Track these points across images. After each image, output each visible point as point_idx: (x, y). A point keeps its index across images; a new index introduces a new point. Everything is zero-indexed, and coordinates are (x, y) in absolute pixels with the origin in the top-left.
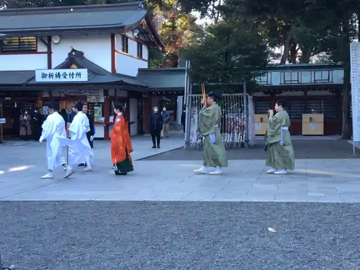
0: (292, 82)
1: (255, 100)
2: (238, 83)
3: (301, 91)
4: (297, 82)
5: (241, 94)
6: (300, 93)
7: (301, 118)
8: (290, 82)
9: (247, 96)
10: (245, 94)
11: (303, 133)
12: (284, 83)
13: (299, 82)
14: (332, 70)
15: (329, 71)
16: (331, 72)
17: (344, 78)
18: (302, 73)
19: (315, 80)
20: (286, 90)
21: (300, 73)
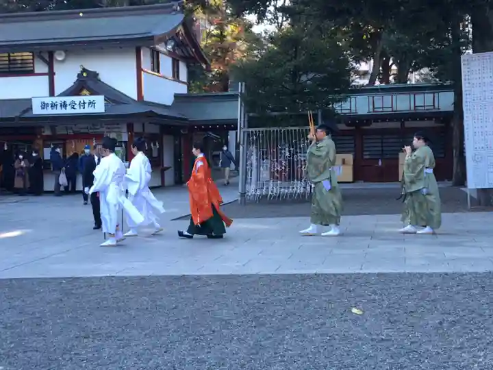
0: (385, 110)
3: (397, 121)
4: (390, 109)
7: (398, 159)
8: (381, 110)
11: (400, 179)
12: (374, 111)
13: (395, 109)
14: (438, 93)
15: (434, 93)
16: (436, 95)
17: (454, 103)
18: (398, 96)
19: (415, 107)
20: (376, 121)
21: (394, 97)
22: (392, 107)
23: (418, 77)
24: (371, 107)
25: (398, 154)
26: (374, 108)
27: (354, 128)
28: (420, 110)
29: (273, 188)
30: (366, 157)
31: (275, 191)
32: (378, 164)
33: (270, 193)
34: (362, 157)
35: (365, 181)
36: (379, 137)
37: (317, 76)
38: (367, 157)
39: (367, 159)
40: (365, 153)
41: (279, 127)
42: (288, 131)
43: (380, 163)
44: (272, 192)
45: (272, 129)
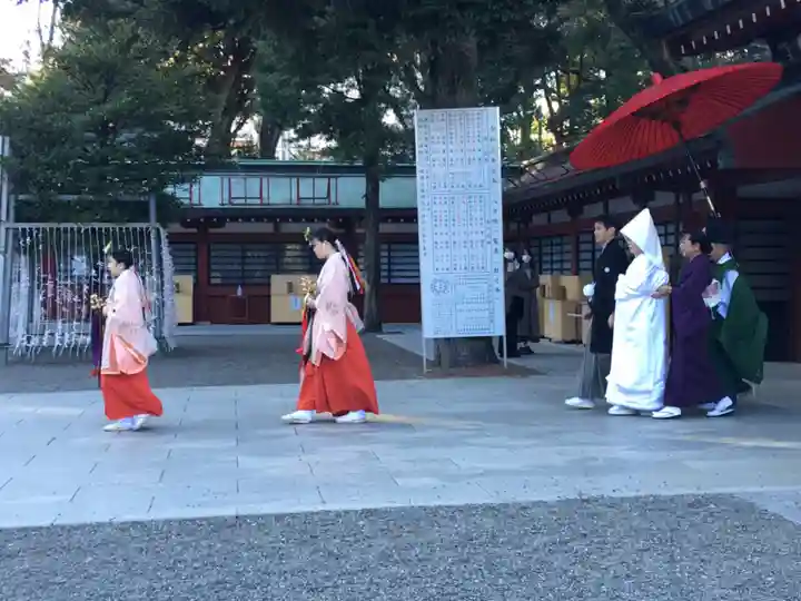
0: (249, 201)
1: (174, 240)
2: (136, 198)
3: (269, 221)
4: (258, 201)
5: (144, 225)
6: (267, 227)
7: (269, 285)
8: (243, 201)
9: (158, 230)
10: (152, 225)
11: (273, 320)
12: (230, 203)
13: (265, 201)
14: (336, 177)
15: (329, 178)
16: (333, 181)
17: (366, 196)
18: (271, 180)
19: (299, 198)
20: (234, 219)
21: (265, 180)
22: (261, 198)
23: (294, 151)
24: (226, 196)
25: (269, 277)
26: (230, 197)
27: (195, 230)
28: (308, 204)
29: (63, 335)
30: (213, 281)
31: (67, 341)
32: (236, 293)
33: (57, 343)
34: (209, 281)
35: (212, 323)
36: (238, 247)
37: (147, 135)
38: (218, 281)
39: (216, 285)
40: (213, 274)
41: (76, 222)
42: (93, 229)
43: (239, 292)
44: (62, 341)
45: (62, 226)
